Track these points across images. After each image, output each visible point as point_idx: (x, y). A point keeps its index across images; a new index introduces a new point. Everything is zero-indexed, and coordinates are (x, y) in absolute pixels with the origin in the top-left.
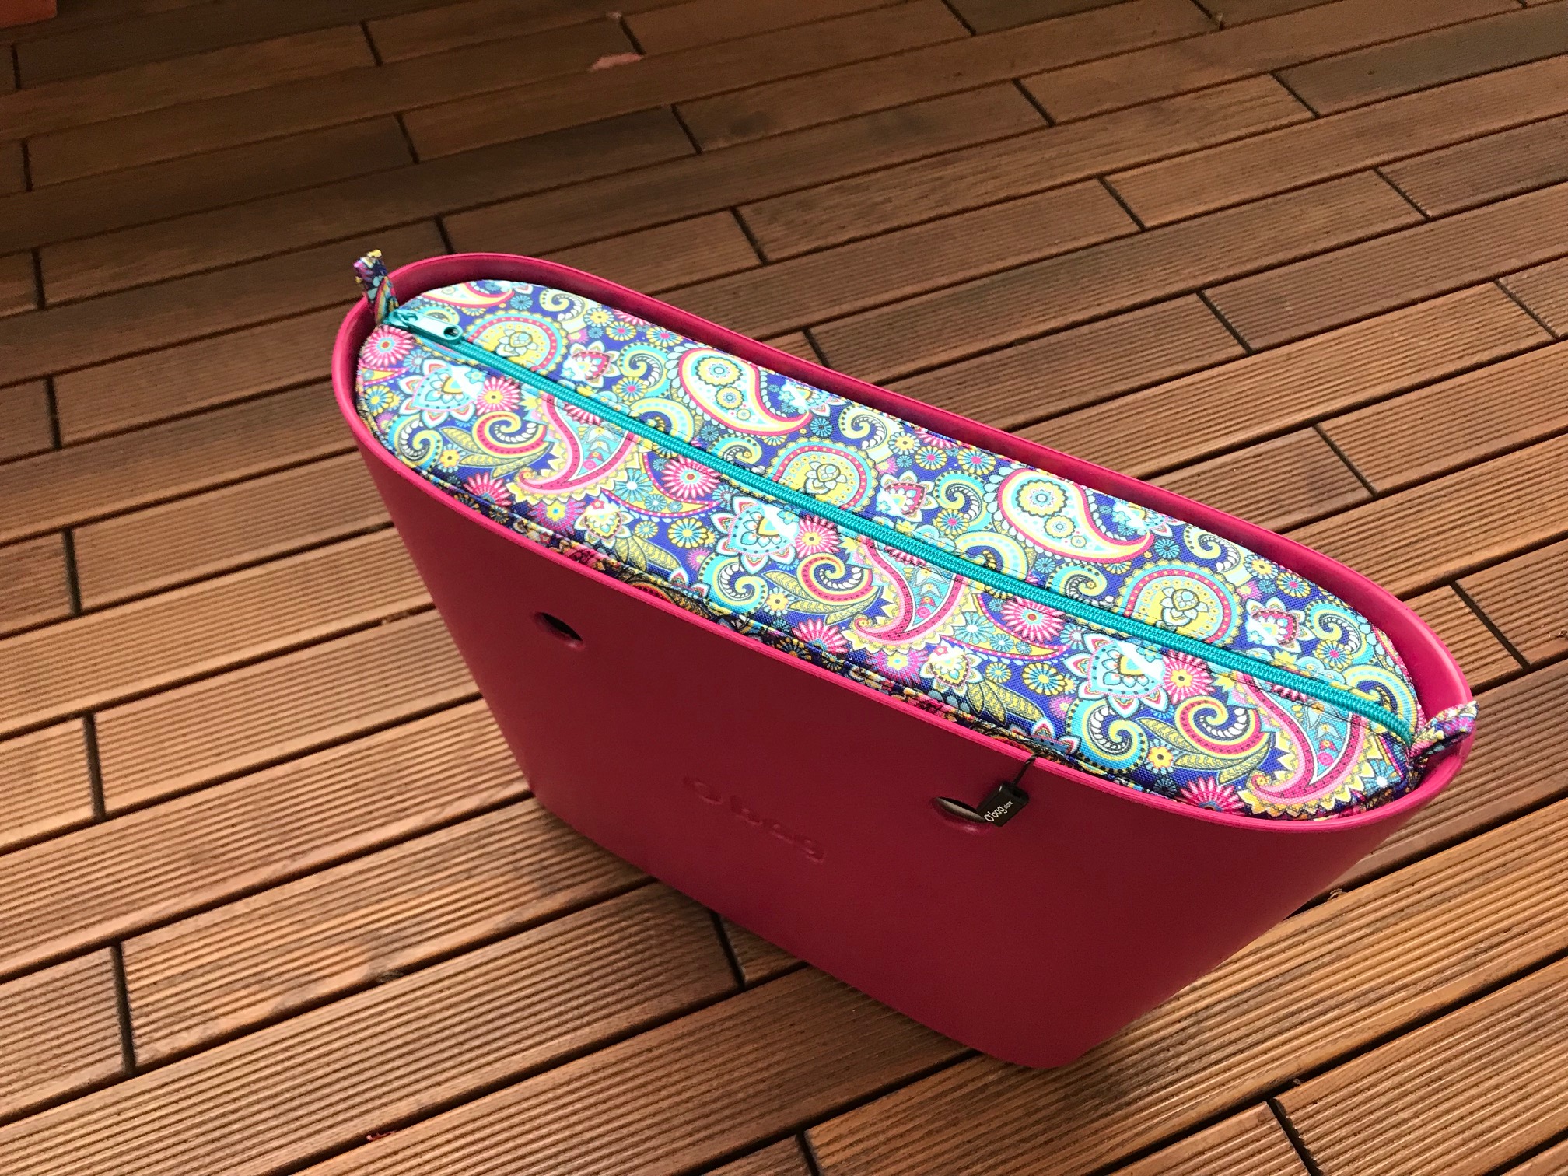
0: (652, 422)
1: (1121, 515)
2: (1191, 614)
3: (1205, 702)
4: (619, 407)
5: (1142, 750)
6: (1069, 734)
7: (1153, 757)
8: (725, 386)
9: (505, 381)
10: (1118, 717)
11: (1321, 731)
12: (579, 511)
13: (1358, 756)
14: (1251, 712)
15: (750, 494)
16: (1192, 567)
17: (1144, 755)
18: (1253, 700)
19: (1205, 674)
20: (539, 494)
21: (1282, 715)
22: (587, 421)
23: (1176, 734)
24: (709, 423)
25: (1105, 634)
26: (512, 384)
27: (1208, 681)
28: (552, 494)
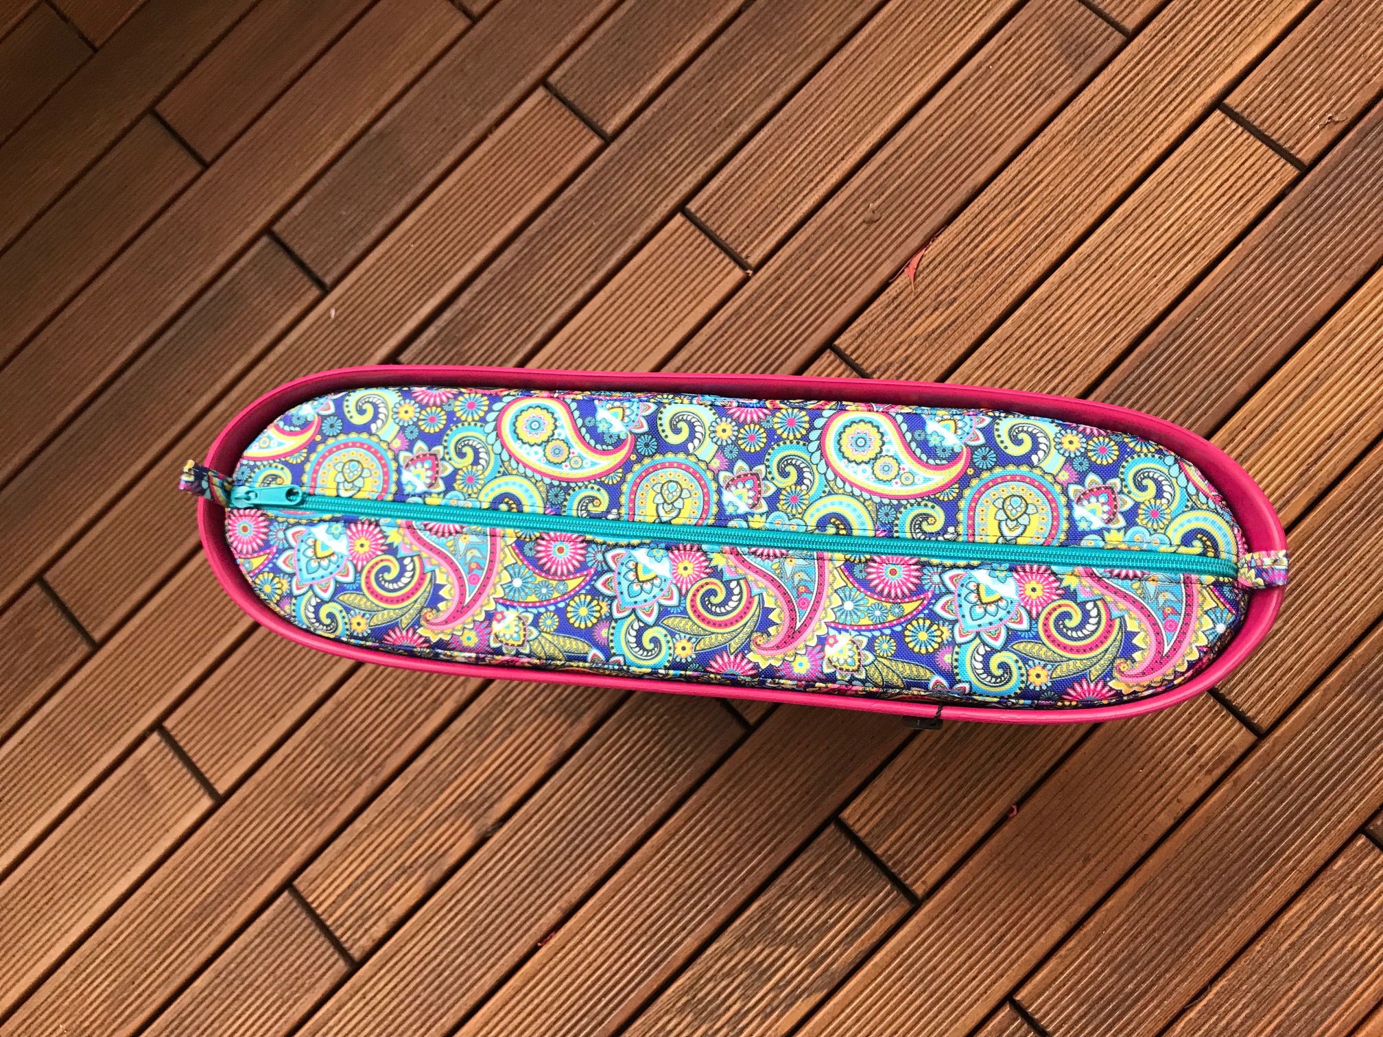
0: (503, 507)
1: (935, 437)
2: (1024, 520)
3: (1060, 606)
4: (469, 504)
5: (1022, 675)
6: (960, 681)
7: (1032, 678)
8: (548, 441)
9: (363, 524)
10: (994, 651)
11: (1161, 600)
12: (487, 631)
13: (1197, 612)
14: (1099, 603)
15: (616, 546)
16: (1011, 469)
17: (1024, 679)
18: (1098, 591)
19: (1052, 578)
20: (448, 629)
21: (1125, 597)
22: (450, 534)
23: (1045, 649)
24: (552, 486)
25: (958, 567)
26: (370, 524)
27: (1056, 585)
28: (458, 625)
